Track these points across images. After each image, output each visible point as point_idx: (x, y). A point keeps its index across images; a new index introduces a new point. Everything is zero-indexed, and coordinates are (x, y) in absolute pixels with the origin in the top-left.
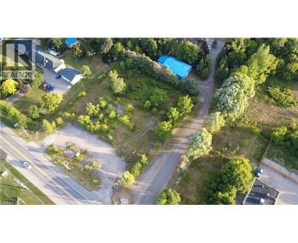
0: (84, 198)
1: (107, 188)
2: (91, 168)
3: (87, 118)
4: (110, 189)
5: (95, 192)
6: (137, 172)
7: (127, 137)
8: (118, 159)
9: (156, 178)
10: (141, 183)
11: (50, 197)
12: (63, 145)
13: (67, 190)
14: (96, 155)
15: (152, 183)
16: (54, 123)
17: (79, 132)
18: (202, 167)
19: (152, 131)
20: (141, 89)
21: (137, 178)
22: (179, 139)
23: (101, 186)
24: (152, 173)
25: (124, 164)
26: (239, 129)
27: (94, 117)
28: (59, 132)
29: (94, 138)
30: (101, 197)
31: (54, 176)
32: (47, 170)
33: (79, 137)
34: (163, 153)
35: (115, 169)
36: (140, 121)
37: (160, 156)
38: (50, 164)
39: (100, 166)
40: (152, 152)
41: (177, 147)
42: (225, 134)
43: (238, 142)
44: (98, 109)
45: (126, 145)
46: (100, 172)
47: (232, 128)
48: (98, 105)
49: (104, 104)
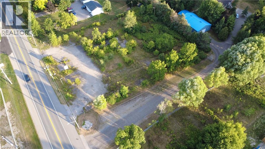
0: (52, 107)
1: (78, 106)
2: (73, 84)
3: (90, 42)
4: (81, 108)
5: (66, 106)
6: (113, 101)
7: (119, 68)
8: (101, 85)
9: (131, 115)
10: (113, 114)
11: (25, 97)
12: (60, 58)
13: (42, 95)
14: (83, 75)
15: (124, 118)
16: (60, 38)
17: (78, 52)
18: (186, 120)
19: (145, 70)
20: (152, 32)
21: (111, 107)
22: (172, 85)
23: (73, 103)
24: (128, 108)
25: (105, 91)
26: (246, 96)
27: (96, 43)
28: (62, 48)
29: (89, 60)
30: (69, 112)
31: (38, 80)
32: (35, 74)
33: (77, 56)
34: (149, 93)
35: (94, 92)
36: (139, 58)
37: (145, 95)
38: (40, 70)
39: (82, 85)
40: (138, 88)
41: (166, 93)
42: (226, 97)
43: (240, 110)
44: (103, 37)
45: (115, 74)
46: (79, 90)
47: (237, 93)
48: (104, 34)
49: (110, 34)
